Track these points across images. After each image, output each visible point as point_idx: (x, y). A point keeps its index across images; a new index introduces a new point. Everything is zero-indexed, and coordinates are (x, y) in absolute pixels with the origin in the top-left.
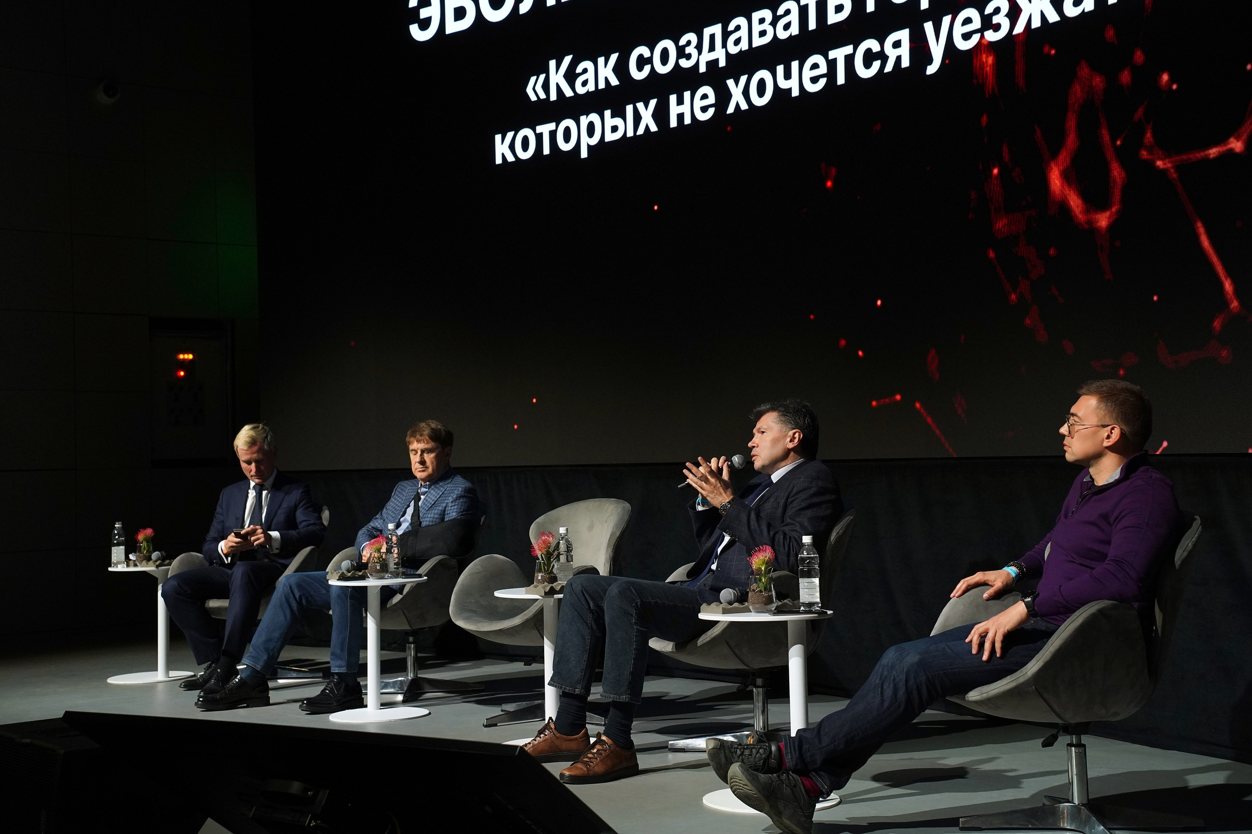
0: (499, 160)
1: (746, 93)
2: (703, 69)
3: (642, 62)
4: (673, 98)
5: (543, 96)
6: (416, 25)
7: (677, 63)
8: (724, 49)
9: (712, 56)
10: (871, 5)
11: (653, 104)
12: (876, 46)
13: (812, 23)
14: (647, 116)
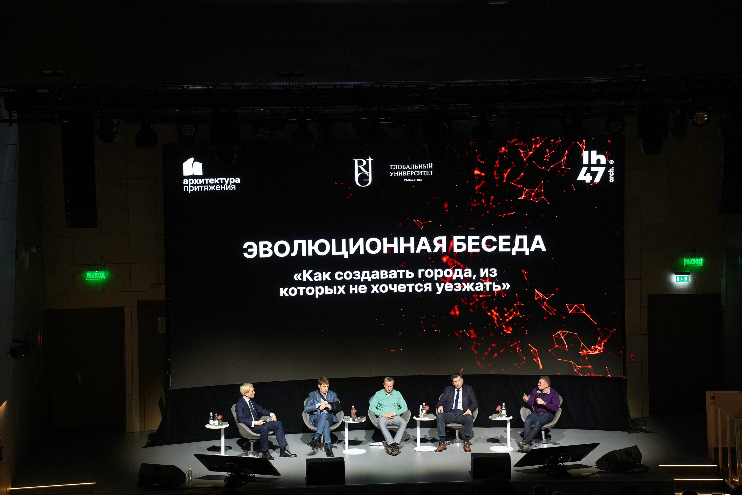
0: (282, 295)
1: (378, 288)
2: (362, 280)
3: (339, 276)
4: (351, 286)
5: (300, 279)
6: (246, 253)
7: (352, 277)
8: (370, 277)
9: (366, 278)
10: (420, 276)
11: (344, 287)
12: (421, 285)
13: (401, 277)
14: (342, 290)
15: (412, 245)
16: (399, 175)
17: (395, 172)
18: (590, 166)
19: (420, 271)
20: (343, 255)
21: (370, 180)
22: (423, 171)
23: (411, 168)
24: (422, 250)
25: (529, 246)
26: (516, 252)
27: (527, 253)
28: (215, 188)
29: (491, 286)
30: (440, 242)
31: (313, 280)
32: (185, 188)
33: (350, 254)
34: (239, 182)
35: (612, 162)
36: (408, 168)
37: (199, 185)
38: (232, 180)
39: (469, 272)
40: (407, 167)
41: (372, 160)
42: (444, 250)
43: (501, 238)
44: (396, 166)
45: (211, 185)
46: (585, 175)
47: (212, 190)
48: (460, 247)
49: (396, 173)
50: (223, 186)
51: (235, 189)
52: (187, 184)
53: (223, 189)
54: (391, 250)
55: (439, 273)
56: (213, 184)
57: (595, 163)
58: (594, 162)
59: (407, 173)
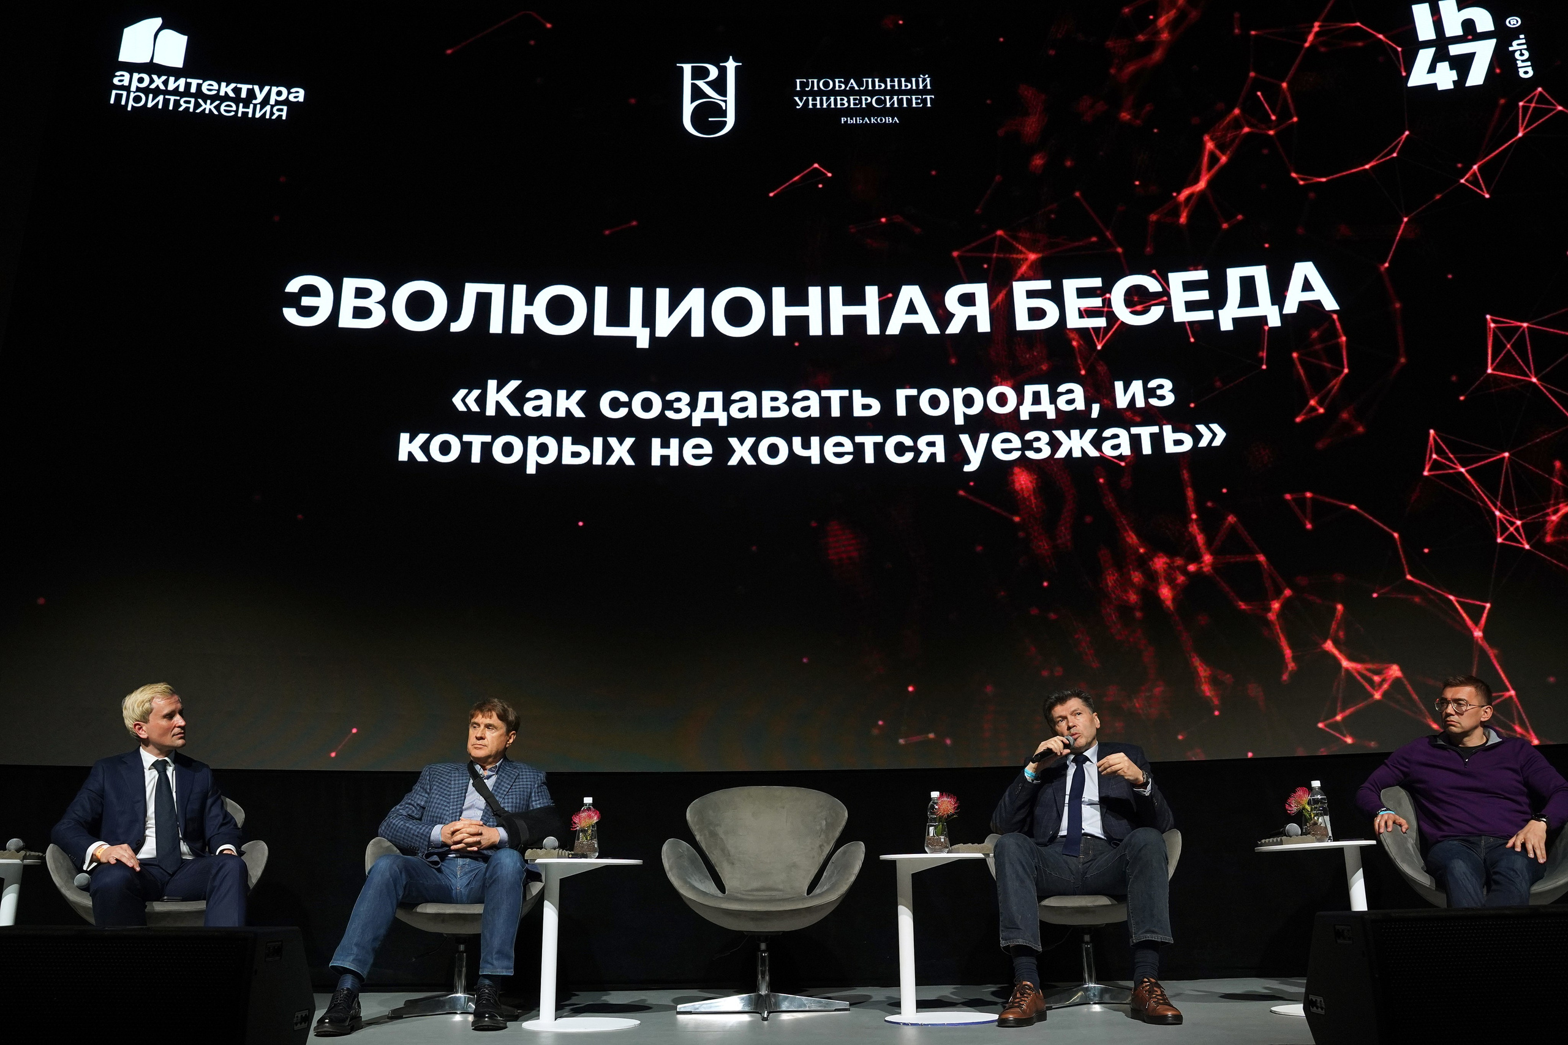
0: (403, 457)
1: (753, 451)
2: (696, 422)
3: (615, 404)
4: (656, 442)
5: (475, 408)
6: (294, 310)
7: (662, 413)
8: (726, 413)
9: (709, 415)
10: (901, 411)
11: (629, 441)
12: (908, 441)
13: (836, 412)
14: (622, 451)
15: (870, 309)
16: (825, 106)
17: (810, 98)
18: (1441, 43)
19: (901, 395)
20: (633, 340)
21: (730, 120)
22: (900, 97)
23: (861, 89)
24: (905, 326)
25: (1278, 297)
26: (1236, 321)
27: (1274, 321)
28: (218, 108)
29: (1157, 440)
30: (967, 300)
31: (518, 414)
32: (116, 94)
33: (658, 334)
34: (301, 99)
35: (1513, 22)
36: (852, 88)
37: (166, 92)
38: (279, 93)
39: (1074, 396)
40: (849, 85)
41: (737, 67)
42: (984, 325)
43: (1176, 279)
44: (813, 82)
45: (205, 98)
46: (1432, 69)
47: (207, 112)
48: (1036, 314)
49: (814, 100)
50: (246, 106)
51: (284, 118)
52: (126, 83)
53: (245, 114)
54: (798, 325)
55: (968, 401)
56: (213, 98)
57: (1459, 32)
58: (1453, 29)
59: (849, 102)
